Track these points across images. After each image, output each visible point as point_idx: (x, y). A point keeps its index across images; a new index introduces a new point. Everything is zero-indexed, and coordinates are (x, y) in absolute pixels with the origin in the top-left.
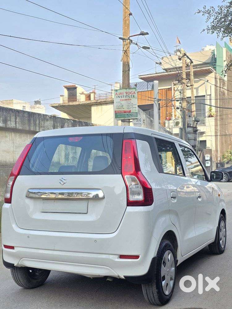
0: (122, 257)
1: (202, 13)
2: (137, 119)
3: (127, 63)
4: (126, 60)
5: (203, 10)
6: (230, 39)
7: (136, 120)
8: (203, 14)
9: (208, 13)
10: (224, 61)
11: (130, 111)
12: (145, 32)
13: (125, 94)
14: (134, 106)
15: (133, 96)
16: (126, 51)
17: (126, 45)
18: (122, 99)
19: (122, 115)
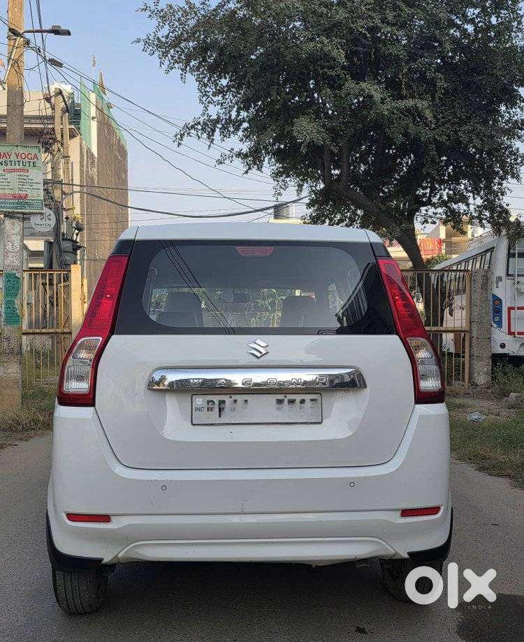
0: (406, 513)
1: (148, 13)
2: (42, 214)
3: (17, 89)
4: (15, 82)
5: (153, 8)
6: (182, 75)
7: (39, 217)
8: (150, 16)
9: (160, 17)
10: (93, 118)
11: (27, 195)
12: (63, 28)
13: (13, 158)
14: (35, 186)
15: (32, 164)
16: (16, 62)
17: (17, 48)
18: (9, 167)
19: (7, 203)
